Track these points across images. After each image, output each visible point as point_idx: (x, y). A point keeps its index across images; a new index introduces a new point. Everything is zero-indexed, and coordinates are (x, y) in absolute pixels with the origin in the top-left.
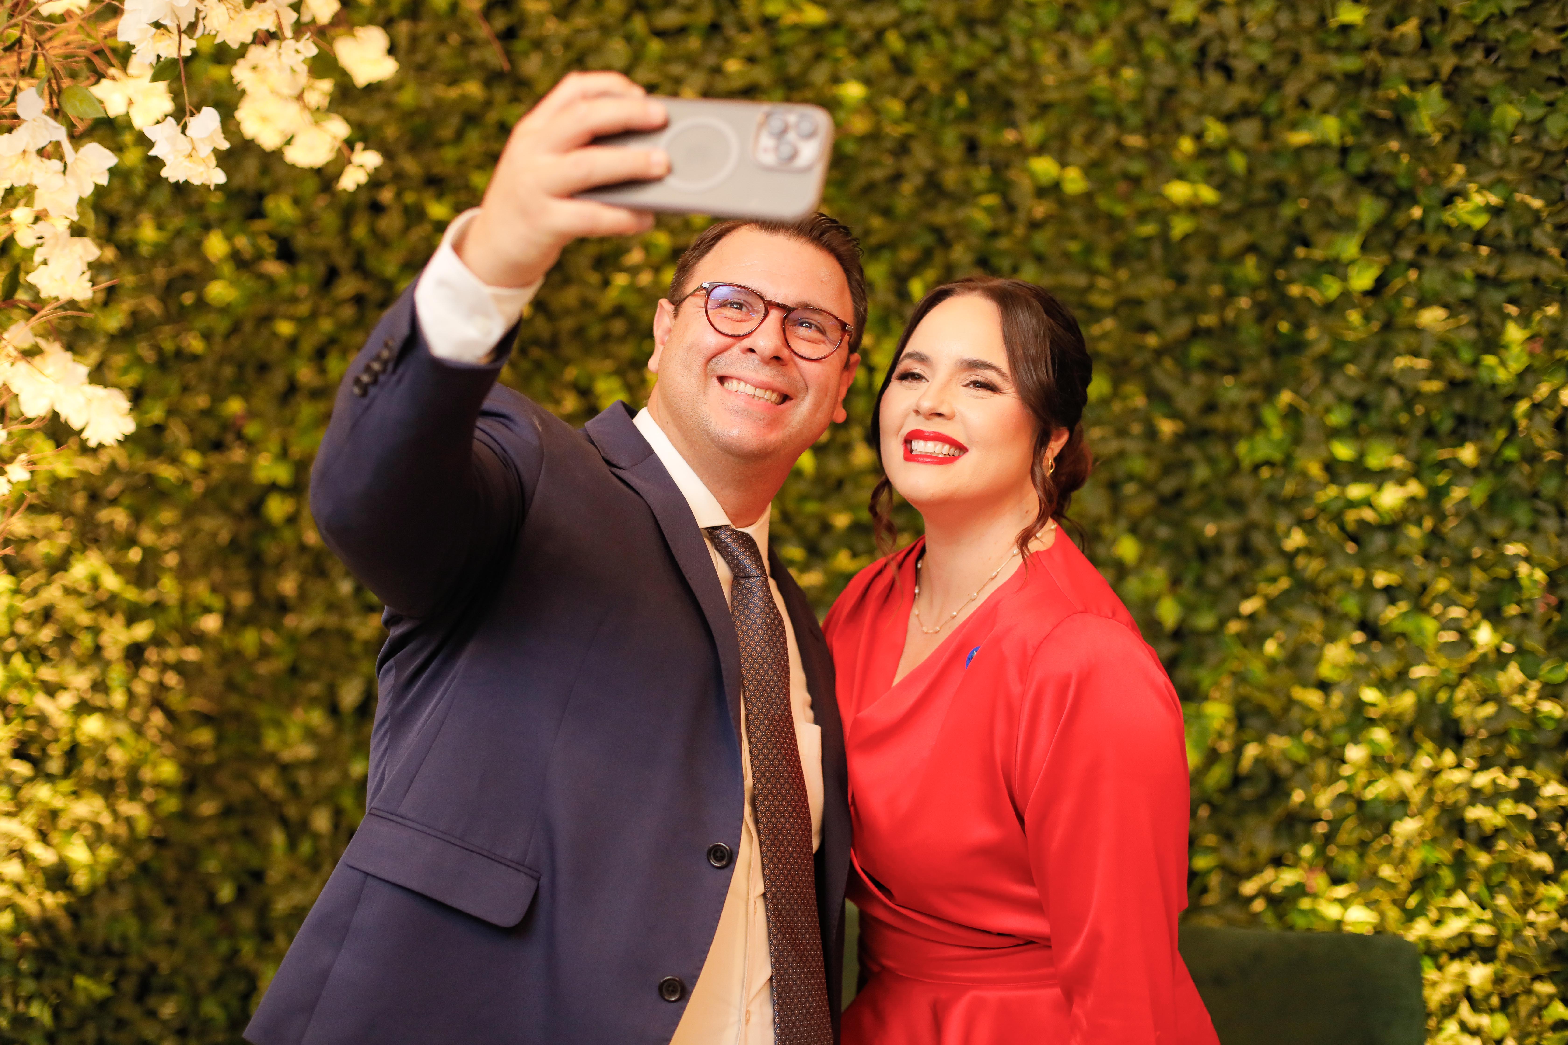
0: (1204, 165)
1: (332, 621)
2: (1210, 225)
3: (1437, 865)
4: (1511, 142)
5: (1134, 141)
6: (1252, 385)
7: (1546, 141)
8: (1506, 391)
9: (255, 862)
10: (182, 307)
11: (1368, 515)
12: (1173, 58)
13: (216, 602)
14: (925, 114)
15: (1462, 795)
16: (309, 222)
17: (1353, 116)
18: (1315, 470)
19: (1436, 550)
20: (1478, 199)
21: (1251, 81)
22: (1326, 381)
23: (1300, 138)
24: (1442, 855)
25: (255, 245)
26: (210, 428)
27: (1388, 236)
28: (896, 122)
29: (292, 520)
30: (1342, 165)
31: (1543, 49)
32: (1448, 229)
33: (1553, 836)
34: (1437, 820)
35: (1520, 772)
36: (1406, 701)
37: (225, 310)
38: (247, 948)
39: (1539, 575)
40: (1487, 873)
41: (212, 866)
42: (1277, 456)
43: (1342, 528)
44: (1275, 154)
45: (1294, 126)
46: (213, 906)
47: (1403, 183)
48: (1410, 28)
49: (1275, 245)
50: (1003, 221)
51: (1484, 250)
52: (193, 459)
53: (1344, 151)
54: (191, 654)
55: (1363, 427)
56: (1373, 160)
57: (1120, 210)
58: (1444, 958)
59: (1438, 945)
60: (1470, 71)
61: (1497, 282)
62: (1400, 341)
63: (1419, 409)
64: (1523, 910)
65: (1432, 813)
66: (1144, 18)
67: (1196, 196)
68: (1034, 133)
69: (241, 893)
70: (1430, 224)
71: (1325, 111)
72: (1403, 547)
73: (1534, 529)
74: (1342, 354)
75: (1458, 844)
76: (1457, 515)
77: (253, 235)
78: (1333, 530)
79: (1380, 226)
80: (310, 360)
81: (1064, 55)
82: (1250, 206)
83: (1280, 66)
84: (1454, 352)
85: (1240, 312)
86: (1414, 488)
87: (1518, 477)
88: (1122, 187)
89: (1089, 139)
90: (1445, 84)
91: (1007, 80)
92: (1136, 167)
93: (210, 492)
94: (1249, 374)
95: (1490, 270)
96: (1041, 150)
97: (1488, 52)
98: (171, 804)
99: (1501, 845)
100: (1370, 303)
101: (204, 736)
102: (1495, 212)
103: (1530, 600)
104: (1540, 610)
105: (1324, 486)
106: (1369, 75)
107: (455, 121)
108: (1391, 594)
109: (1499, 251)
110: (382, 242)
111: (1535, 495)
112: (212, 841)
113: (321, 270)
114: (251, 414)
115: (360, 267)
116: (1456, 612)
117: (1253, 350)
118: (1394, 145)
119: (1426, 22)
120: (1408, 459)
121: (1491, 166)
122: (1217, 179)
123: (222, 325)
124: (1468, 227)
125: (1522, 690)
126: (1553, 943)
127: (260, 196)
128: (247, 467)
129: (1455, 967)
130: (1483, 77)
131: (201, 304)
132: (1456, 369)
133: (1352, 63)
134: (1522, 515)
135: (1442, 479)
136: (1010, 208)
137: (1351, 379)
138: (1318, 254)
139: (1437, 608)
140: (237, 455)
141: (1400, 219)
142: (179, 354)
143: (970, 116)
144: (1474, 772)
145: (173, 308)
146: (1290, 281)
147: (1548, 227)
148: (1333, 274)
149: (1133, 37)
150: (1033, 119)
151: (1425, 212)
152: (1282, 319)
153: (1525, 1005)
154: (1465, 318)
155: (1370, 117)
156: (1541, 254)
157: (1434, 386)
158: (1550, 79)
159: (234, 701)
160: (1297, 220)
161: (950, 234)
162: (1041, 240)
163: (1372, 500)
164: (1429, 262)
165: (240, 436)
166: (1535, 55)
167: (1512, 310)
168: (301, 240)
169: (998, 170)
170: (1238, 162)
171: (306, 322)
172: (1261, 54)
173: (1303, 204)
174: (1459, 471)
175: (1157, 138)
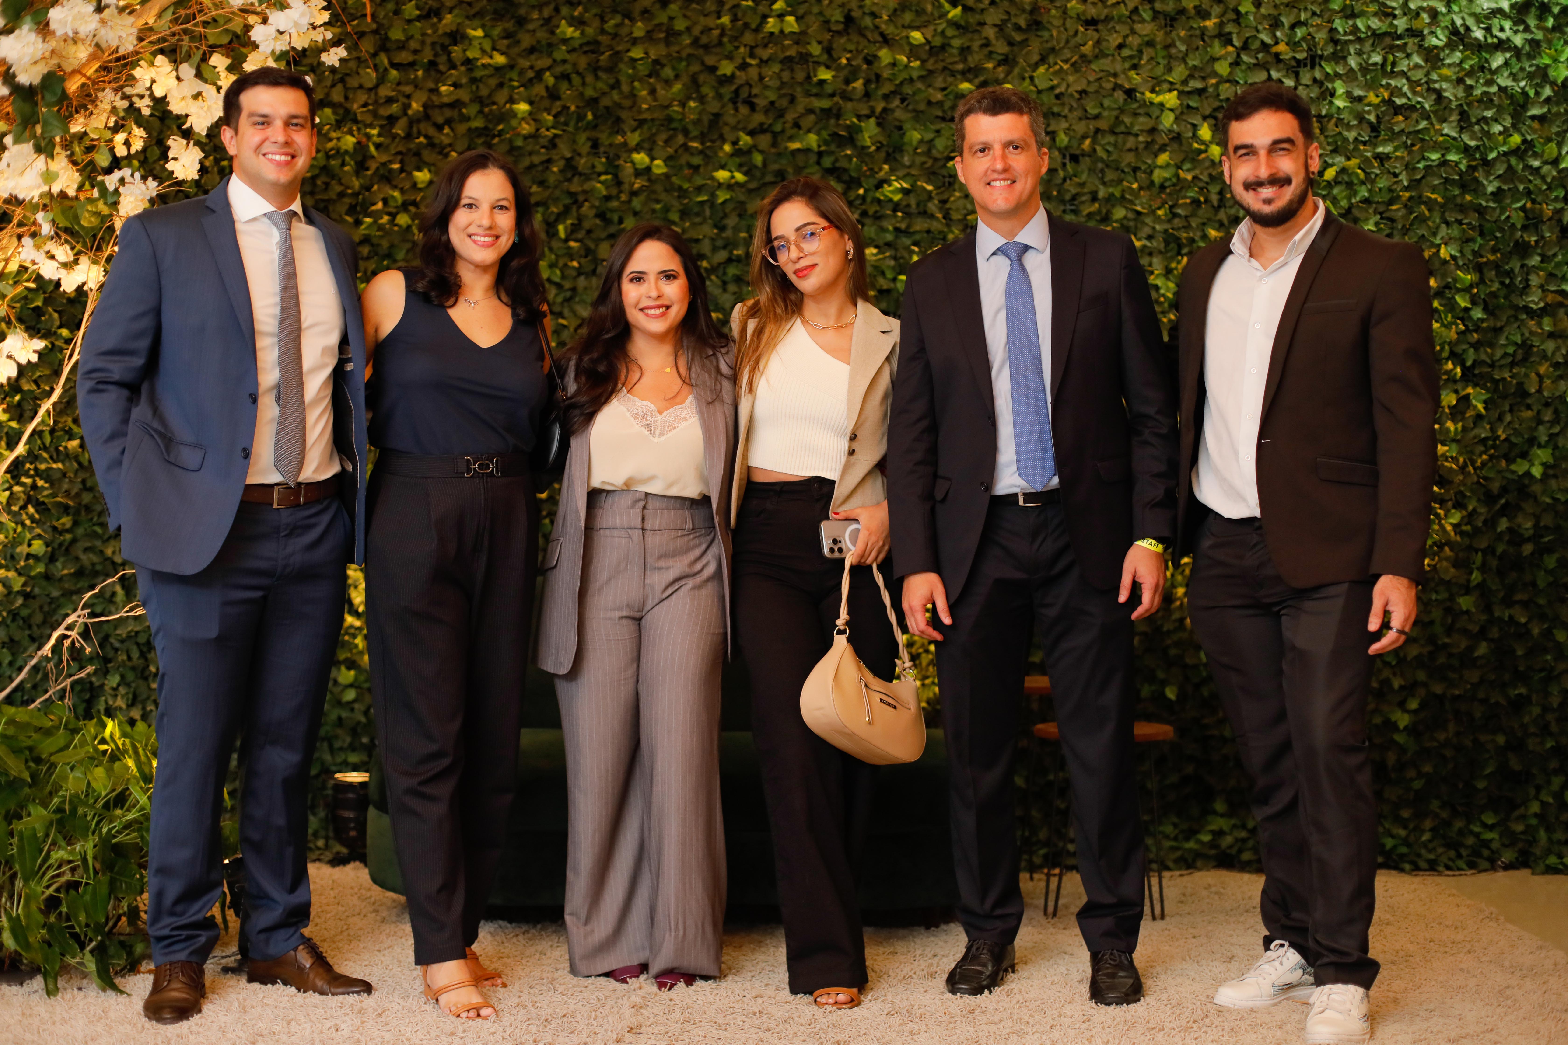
0: (738, 160)
2: (740, 195)
4: (915, 152)
5: (695, 145)
12: (719, 96)
14: (566, 124)
17: (825, 134)
20: (896, 185)
21: (766, 112)
23: (795, 145)
28: (549, 128)
30: (819, 162)
31: (934, 100)
32: (879, 201)
44: (779, 155)
45: (791, 138)
47: (854, 174)
48: (858, 84)
50: (614, 192)
51: (900, 214)
53: (820, 154)
56: (837, 160)
57: (686, 186)
60: (893, 111)
61: (906, 232)
66: (701, 71)
67: (732, 178)
70: (869, 200)
71: (809, 131)
81: (653, 92)
83: (784, 103)
84: (883, 273)
88: (686, 171)
89: (668, 142)
90: (877, 118)
91: (619, 106)
92: (696, 160)
95: (903, 226)
96: (638, 148)
97: (903, 100)
102: (906, 192)
106: (834, 111)
109: (908, 214)
118: (849, 152)
119: (867, 82)
121: (904, 166)
122: (745, 169)
124: (891, 200)
130: (899, 114)
133: (825, 104)
136: (618, 182)
143: (595, 126)
147: (936, 202)
149: (695, 82)
150: (634, 130)
151: (866, 191)
156: (932, 216)
158: (937, 117)
161: (581, 198)
162: (637, 202)
166: (929, 103)
167: (916, 249)
169: (612, 159)
170: (758, 159)
172: (772, 96)
175: (709, 144)
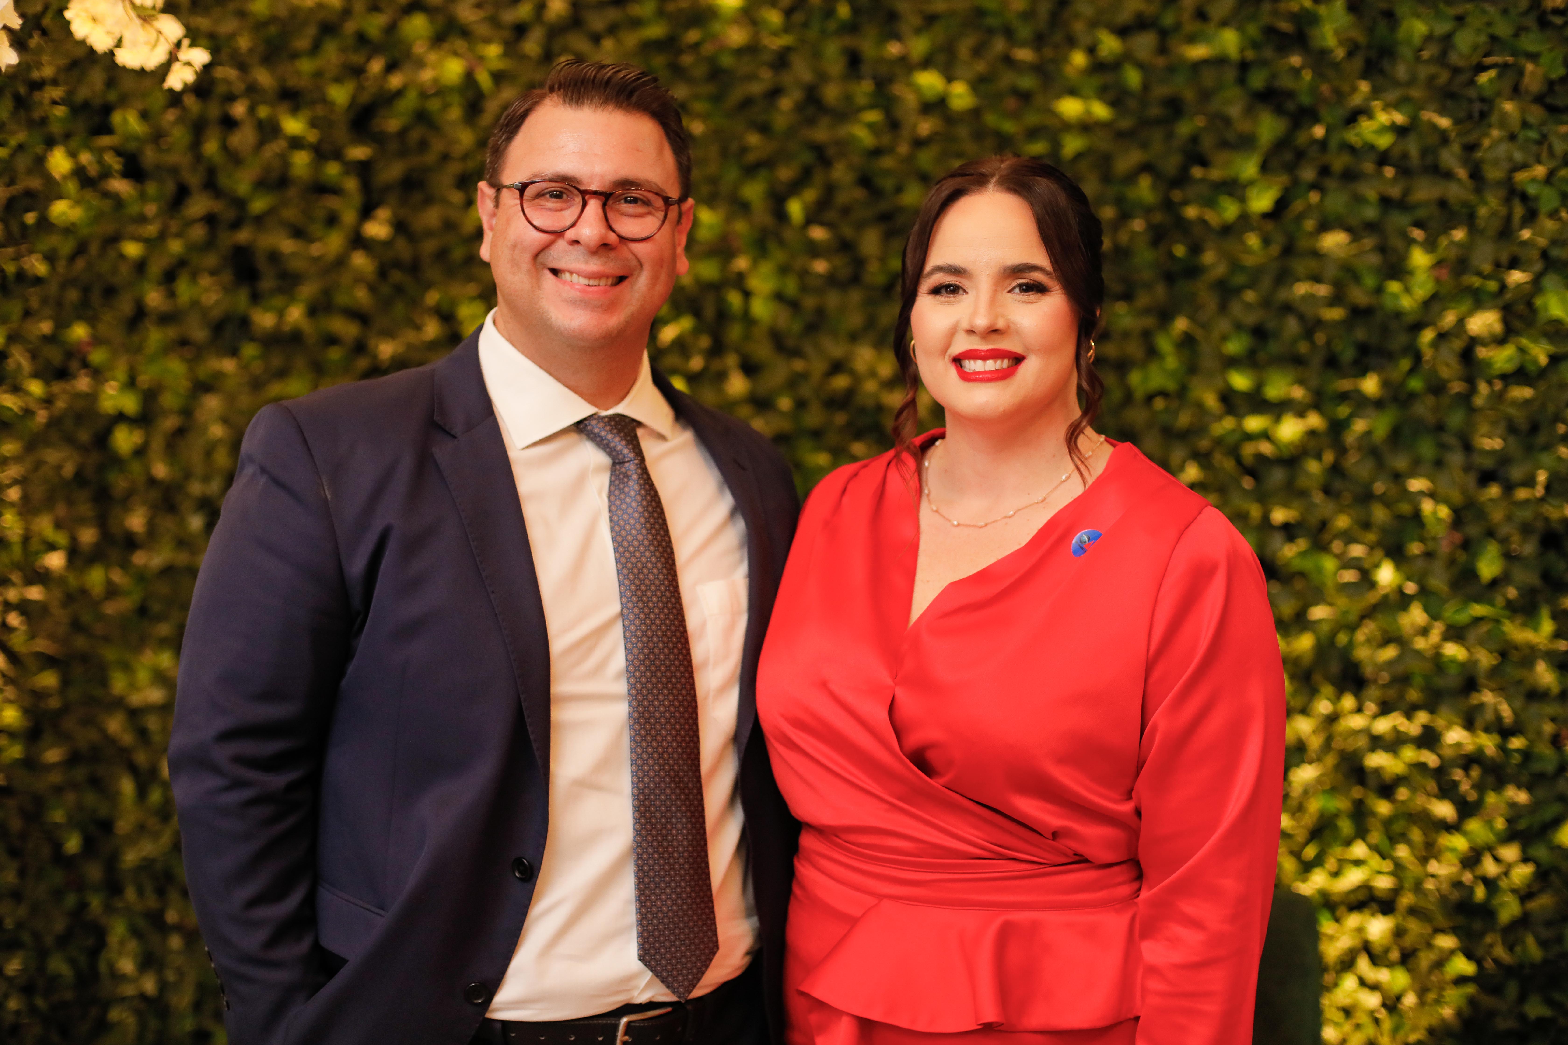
0: (1097, 80)
1: (182, 558)
2: (1103, 143)
3: (1336, 815)
4: (1418, 59)
5: (1024, 54)
6: (1146, 311)
7: (1454, 58)
8: (1410, 319)
9: (103, 811)
10: (24, 226)
11: (1266, 448)
13: (61, 539)
14: (806, 25)
15: (1362, 742)
16: (157, 136)
17: (1253, 30)
18: (1211, 400)
19: (1338, 484)
20: (1383, 118)
22: (1223, 308)
23: (1198, 52)
24: (1340, 804)
25: (100, 162)
26: (55, 355)
27: (1288, 156)
28: (775, 34)
29: (140, 452)
30: (1242, 81)
32: (1351, 149)
33: (1455, 784)
34: (1337, 767)
35: (1422, 717)
36: (1305, 643)
37: (69, 230)
38: (96, 903)
39: (1444, 512)
40: (1388, 823)
41: (58, 816)
42: (1171, 385)
43: (1239, 461)
45: (1192, 39)
46: (59, 858)
47: (1305, 100)
49: (1171, 164)
50: (886, 140)
51: (1389, 172)
52: (36, 388)
53: (1244, 67)
54: (35, 593)
55: (1262, 356)
56: (1274, 76)
57: (1009, 127)
58: (1341, 911)
59: (1335, 898)
61: (1401, 205)
62: (1300, 266)
63: (1320, 338)
64: (1424, 860)
65: (1330, 760)
67: (1088, 112)
68: (919, 46)
69: (89, 844)
70: (1333, 144)
71: (1224, 23)
72: (1302, 482)
73: (1439, 464)
74: (1239, 279)
75: (1357, 792)
76: (1360, 448)
77: (99, 152)
78: (1228, 464)
79: (1281, 144)
80: (160, 283)
82: (1145, 123)
84: (1357, 278)
85: (1134, 234)
86: (1314, 420)
87: (1423, 409)
88: (1011, 103)
89: (977, 52)
92: (1027, 82)
93: (54, 422)
94: (1143, 300)
95: (1395, 192)
96: (926, 63)
98: (15, 751)
99: (1403, 793)
100: (1270, 226)
101: (49, 680)
102: (1400, 131)
103: (1434, 539)
104: (1444, 548)
105: (1219, 418)
107: (311, 31)
108: (1289, 531)
109: (1404, 171)
110: (235, 159)
111: (1440, 428)
112: (58, 790)
113: (170, 187)
114: (97, 341)
115: (211, 185)
116: (1357, 551)
117: (1147, 275)
118: (1296, 60)
120: (1308, 389)
121: (1397, 84)
122: (1110, 95)
123: (66, 247)
124: (1372, 147)
125: (1424, 632)
126: (1455, 895)
127: (107, 110)
128: (92, 397)
129: (1353, 920)
131: (45, 224)
132: (1359, 296)
134: (1427, 449)
135: (1343, 411)
136: (893, 125)
137: (1248, 306)
138: (1215, 174)
139: (1337, 546)
140: (83, 383)
141: (1301, 139)
142: (21, 276)
143: (852, 28)
144: (1375, 717)
145: (15, 229)
146: (1186, 202)
147: (1456, 148)
148: (1231, 194)
150: (918, 31)
151: (1328, 131)
152: (1178, 242)
153: (1425, 959)
154: (1369, 242)
155: (1270, 31)
156: (1448, 175)
157: (1335, 314)
159: (80, 642)
160: (1194, 139)
161: (831, 151)
162: (926, 159)
163: (1270, 433)
164: (1331, 184)
165: (85, 364)
167: (1417, 234)
168: (150, 156)
169: (882, 84)
170: (1133, 77)
171: (154, 244)
173: (1200, 122)
174: (1361, 403)
175: (1048, 52)
